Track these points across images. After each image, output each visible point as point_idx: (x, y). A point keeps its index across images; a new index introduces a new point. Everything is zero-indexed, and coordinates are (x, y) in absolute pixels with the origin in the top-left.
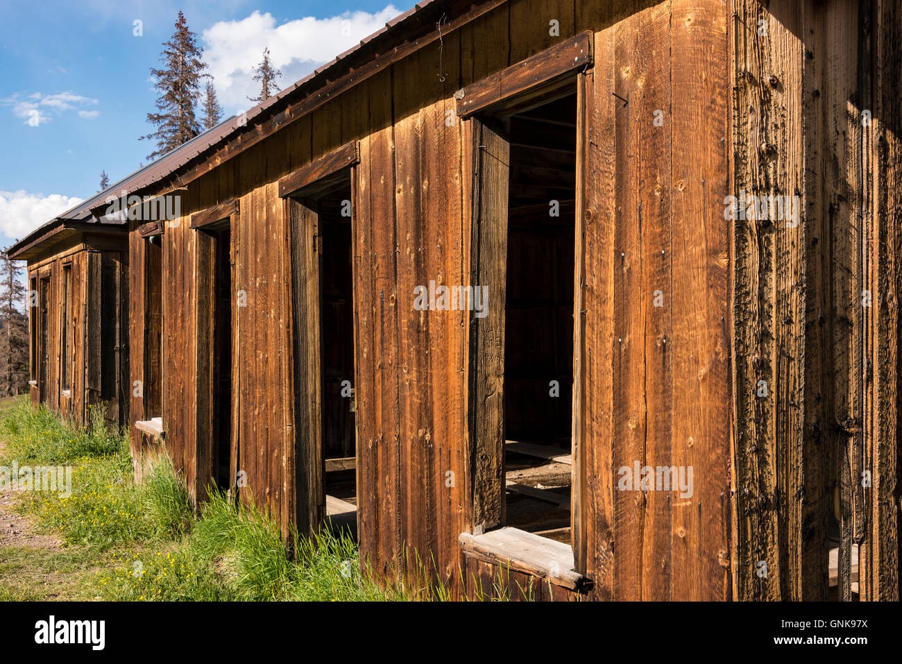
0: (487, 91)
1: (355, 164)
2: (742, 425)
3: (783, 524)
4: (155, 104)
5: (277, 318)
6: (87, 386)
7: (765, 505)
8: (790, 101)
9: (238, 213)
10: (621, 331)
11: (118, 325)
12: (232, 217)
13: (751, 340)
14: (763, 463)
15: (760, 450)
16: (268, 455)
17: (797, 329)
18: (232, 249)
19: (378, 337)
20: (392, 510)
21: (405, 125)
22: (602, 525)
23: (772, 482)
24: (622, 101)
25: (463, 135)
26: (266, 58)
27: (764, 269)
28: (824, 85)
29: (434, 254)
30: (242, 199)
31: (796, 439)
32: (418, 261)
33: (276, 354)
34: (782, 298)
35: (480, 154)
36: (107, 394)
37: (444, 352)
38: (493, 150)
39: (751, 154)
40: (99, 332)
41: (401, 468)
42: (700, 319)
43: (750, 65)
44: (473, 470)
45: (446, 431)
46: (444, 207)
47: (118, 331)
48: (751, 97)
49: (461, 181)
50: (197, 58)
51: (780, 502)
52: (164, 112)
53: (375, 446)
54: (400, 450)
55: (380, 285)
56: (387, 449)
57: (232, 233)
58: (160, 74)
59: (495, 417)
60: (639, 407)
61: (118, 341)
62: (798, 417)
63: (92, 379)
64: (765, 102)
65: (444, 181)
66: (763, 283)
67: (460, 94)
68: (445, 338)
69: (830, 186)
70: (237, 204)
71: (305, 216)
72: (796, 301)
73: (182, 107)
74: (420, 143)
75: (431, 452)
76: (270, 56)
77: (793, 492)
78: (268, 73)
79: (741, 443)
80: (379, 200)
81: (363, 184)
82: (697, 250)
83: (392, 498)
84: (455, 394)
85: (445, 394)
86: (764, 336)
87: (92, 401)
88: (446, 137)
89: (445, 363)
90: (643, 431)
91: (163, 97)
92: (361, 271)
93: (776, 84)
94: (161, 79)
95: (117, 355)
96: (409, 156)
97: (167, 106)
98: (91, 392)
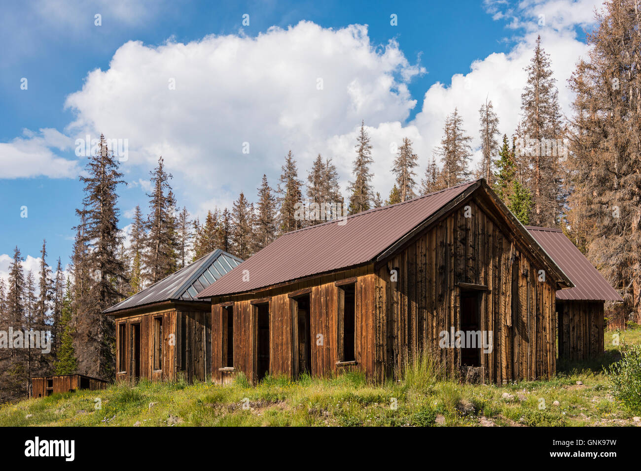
0: (340, 283)
1: (311, 292)
2: (376, 334)
3: (383, 349)
4: (82, 202)
5: (286, 328)
6: (176, 365)
7: (380, 345)
8: (384, 290)
9: (271, 301)
10: (362, 323)
11: (187, 341)
12: (270, 302)
13: (378, 322)
14: (380, 340)
15: (379, 338)
16: (283, 363)
17: (385, 322)
18: (270, 310)
19: (317, 329)
20: (321, 364)
21: (323, 286)
22: (359, 353)
23: (381, 343)
24: (361, 288)
25: (336, 289)
26: (160, 164)
27: (380, 313)
28: (391, 286)
29: (330, 312)
30: (273, 297)
31: (385, 337)
32: (326, 313)
33: (286, 337)
34: (383, 317)
35: (339, 293)
36: (183, 369)
37: (332, 330)
38: (341, 292)
39: (378, 297)
40: (180, 343)
41: (323, 355)
42: (371, 320)
43: (377, 285)
44: (338, 351)
45: (333, 345)
46: (332, 302)
47: (187, 343)
48: (378, 290)
49: (335, 298)
50: (114, 169)
51: (382, 345)
52: (89, 208)
53: (316, 352)
54: (323, 351)
55: (317, 318)
56: (319, 352)
57: (270, 306)
58: (87, 180)
59: (342, 341)
60: (364, 334)
61: (187, 348)
62: (385, 334)
63: (178, 362)
64: (380, 290)
65: (332, 298)
66: (380, 315)
67: (335, 282)
68: (332, 327)
69: (392, 301)
70: (271, 298)
71: (295, 302)
72: (385, 318)
73: (103, 204)
74: (327, 290)
75: (330, 350)
76: (164, 163)
77: (385, 344)
78: (162, 176)
79: (376, 336)
80: (317, 301)
81: (313, 296)
82: (371, 310)
83: (321, 362)
84: (334, 337)
85: (332, 338)
86: (380, 322)
87: (178, 371)
88: (333, 290)
89: (332, 332)
90: (364, 337)
91: (88, 197)
92: (313, 315)
93: (382, 287)
94: (87, 185)
95: (187, 353)
96: (325, 292)
97: (91, 204)
98: (178, 367)
